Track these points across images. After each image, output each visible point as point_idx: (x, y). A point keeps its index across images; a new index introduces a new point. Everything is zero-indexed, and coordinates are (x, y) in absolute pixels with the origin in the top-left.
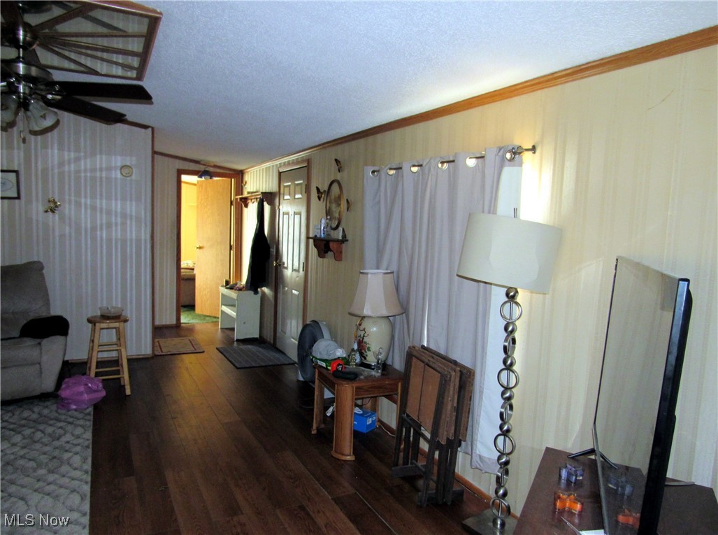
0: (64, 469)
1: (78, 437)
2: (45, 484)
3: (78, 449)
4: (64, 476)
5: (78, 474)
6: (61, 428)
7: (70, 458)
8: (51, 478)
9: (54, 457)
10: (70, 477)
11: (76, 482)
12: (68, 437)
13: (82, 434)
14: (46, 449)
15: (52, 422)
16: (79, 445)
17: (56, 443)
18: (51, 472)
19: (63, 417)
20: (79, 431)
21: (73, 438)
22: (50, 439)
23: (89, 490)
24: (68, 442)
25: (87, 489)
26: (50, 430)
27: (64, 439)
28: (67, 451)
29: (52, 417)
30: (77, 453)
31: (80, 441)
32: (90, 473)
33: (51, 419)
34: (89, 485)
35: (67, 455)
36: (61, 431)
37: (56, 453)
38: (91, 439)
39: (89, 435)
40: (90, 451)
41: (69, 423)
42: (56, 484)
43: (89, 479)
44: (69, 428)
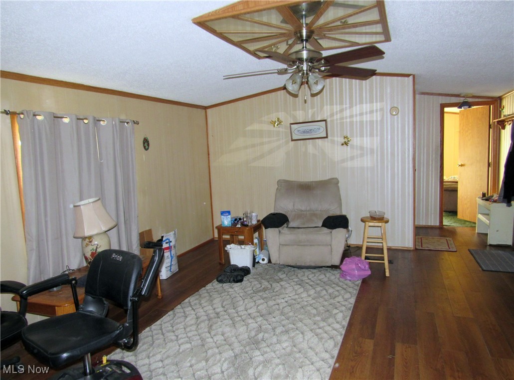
0: (331, 320)
1: (346, 300)
2: (317, 327)
3: (344, 308)
4: (329, 325)
5: (337, 326)
6: (338, 291)
7: (336, 314)
8: (322, 324)
9: (328, 311)
10: (332, 327)
11: (335, 332)
12: (340, 299)
13: (349, 298)
14: (326, 303)
15: (334, 285)
16: (344, 306)
17: (332, 301)
18: (323, 320)
19: (341, 284)
20: (347, 296)
21: (343, 300)
22: (329, 297)
23: (341, 340)
24: (339, 302)
25: (340, 339)
26: (331, 291)
27: (337, 299)
28: (336, 308)
29: (335, 282)
30: (341, 312)
31: (346, 303)
32: (345, 328)
33: (334, 284)
34: (343, 337)
35: (335, 311)
36: (336, 293)
37: (330, 308)
38: (353, 303)
39: (353, 300)
40: (350, 312)
41: (344, 289)
42: (323, 330)
43: (344, 333)
44: (342, 292)
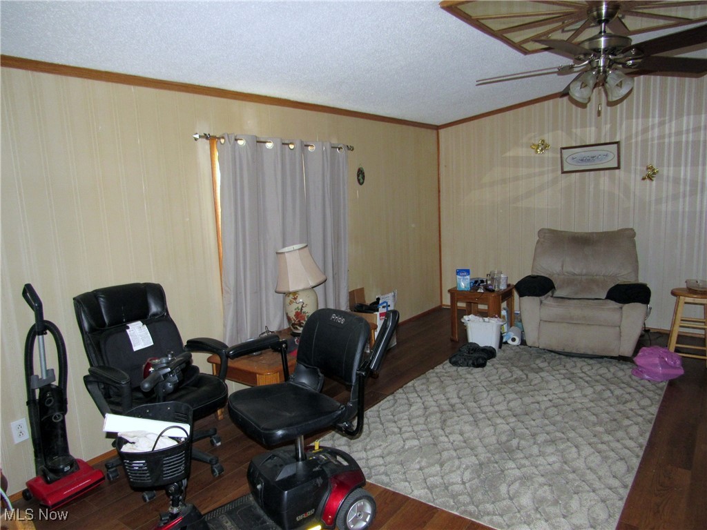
0: (620, 434)
1: (643, 408)
2: (599, 441)
3: (640, 419)
4: (618, 441)
5: (631, 444)
6: (629, 393)
7: (628, 426)
8: (606, 438)
9: (615, 420)
10: (623, 444)
11: (627, 451)
12: (633, 405)
13: (647, 406)
14: (611, 409)
15: (623, 385)
16: (641, 416)
17: (621, 407)
18: (608, 432)
19: (634, 384)
20: (646, 402)
21: (638, 408)
22: (616, 401)
23: (638, 464)
24: (632, 410)
25: (636, 462)
26: (618, 392)
27: (629, 405)
28: (628, 418)
29: (625, 381)
30: (637, 424)
31: (643, 412)
32: (644, 448)
33: (623, 383)
34: (640, 459)
35: (626, 422)
36: (627, 397)
37: (618, 416)
38: (656, 414)
39: (654, 410)
40: (650, 427)
41: (639, 392)
42: (609, 446)
43: (641, 454)
44: (638, 396)
